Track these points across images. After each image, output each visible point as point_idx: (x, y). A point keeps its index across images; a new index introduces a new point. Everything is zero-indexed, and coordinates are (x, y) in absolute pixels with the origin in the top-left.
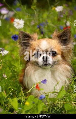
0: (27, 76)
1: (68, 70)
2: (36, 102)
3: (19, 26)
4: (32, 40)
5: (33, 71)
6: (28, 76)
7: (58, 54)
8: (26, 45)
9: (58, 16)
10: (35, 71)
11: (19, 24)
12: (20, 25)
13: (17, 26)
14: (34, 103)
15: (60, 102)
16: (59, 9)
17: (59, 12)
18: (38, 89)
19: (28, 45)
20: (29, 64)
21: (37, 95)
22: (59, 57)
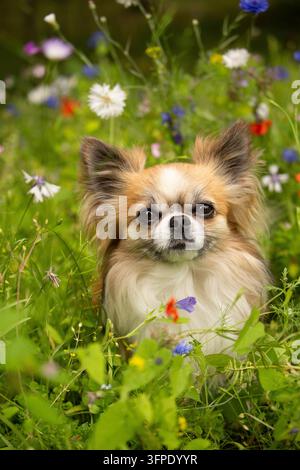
0: (114, 298)
1: (250, 270)
2: (166, 362)
3: (108, 106)
4: (128, 168)
5: (132, 279)
6: (119, 298)
7: (218, 213)
8: (107, 186)
9: (229, 84)
10: (140, 277)
11: (107, 100)
12: (113, 103)
13: (102, 107)
14: (159, 362)
15: (244, 365)
16: (235, 59)
17: (234, 69)
18: (173, 316)
19: (114, 185)
20: (118, 254)
21: (167, 339)
22: (220, 222)
